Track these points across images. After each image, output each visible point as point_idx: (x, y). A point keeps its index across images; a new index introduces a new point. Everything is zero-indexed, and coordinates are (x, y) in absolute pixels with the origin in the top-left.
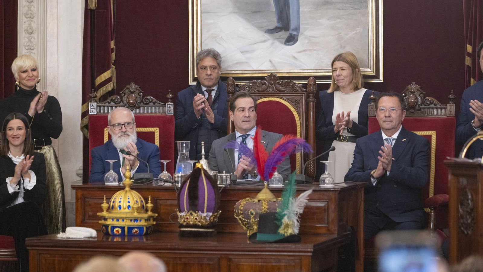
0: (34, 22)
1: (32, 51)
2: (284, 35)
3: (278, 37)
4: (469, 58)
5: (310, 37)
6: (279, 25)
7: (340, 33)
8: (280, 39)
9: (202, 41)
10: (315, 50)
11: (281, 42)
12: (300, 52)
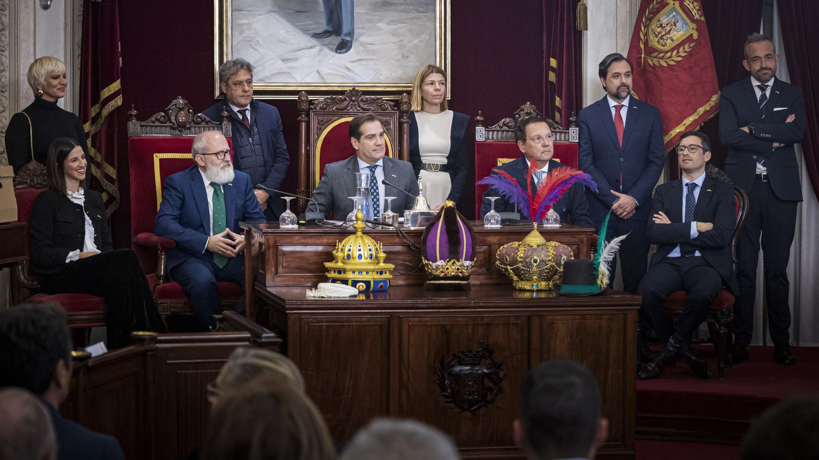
0: (6, 16)
1: (3, 53)
2: (335, 40)
3: (327, 43)
4: (554, 73)
5: (366, 43)
6: (330, 28)
7: (402, 41)
8: (331, 46)
9: (233, 45)
10: (371, 60)
11: (331, 49)
12: (354, 62)
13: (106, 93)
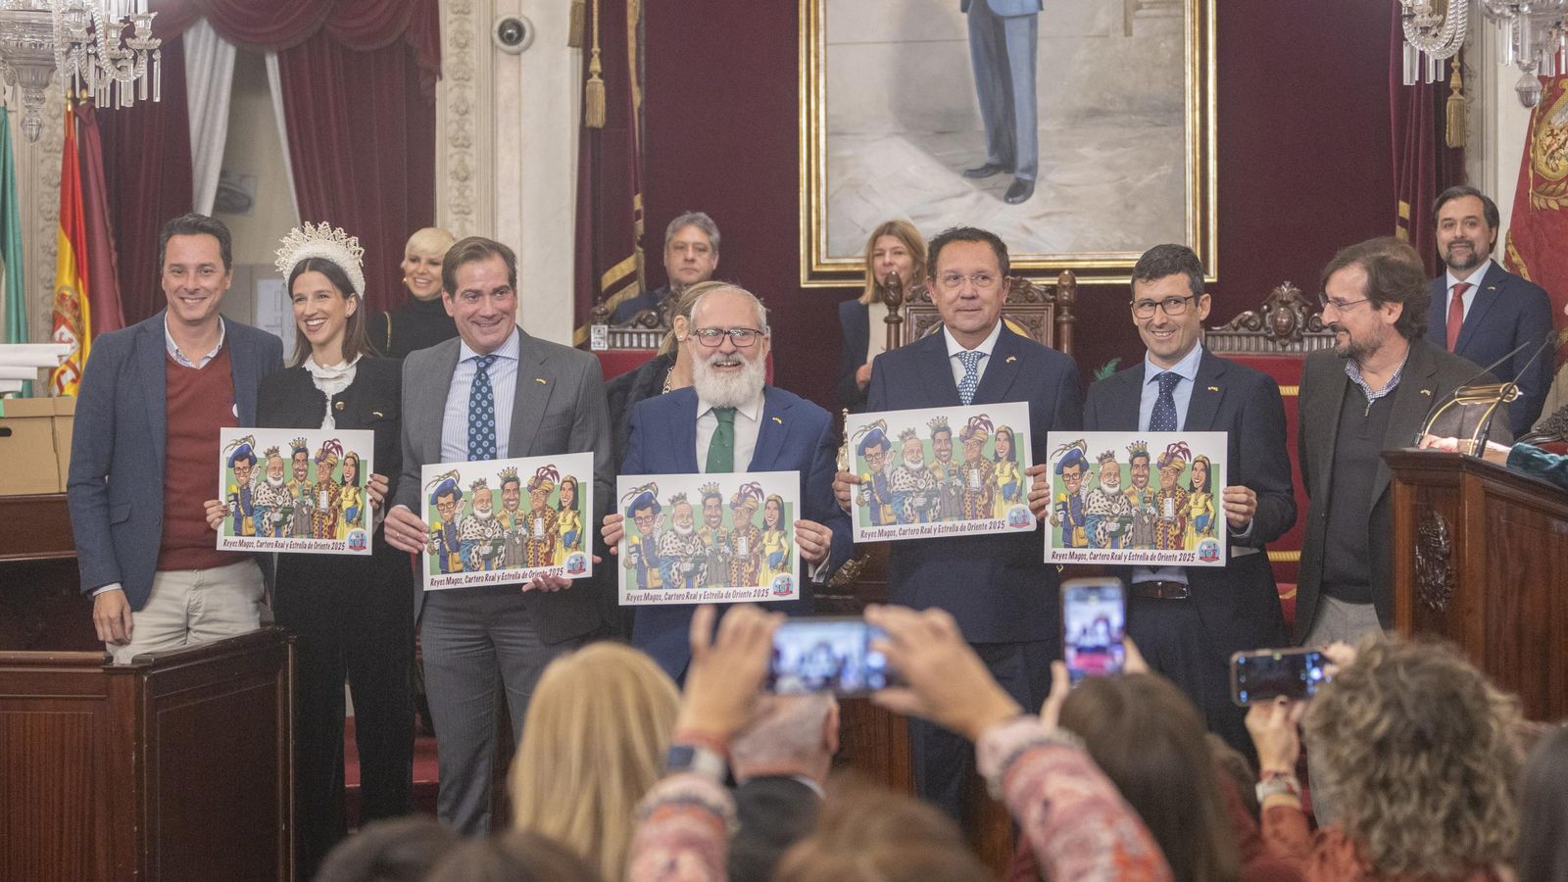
0: (471, 155)
1: (467, 217)
2: (1005, 180)
3: (990, 186)
4: (1404, 230)
5: (1060, 185)
6: (995, 160)
7: (1124, 177)
8: (996, 191)
9: (830, 194)
10: (1070, 213)
11: (996, 196)
12: (1038, 218)
13: (609, 278)
